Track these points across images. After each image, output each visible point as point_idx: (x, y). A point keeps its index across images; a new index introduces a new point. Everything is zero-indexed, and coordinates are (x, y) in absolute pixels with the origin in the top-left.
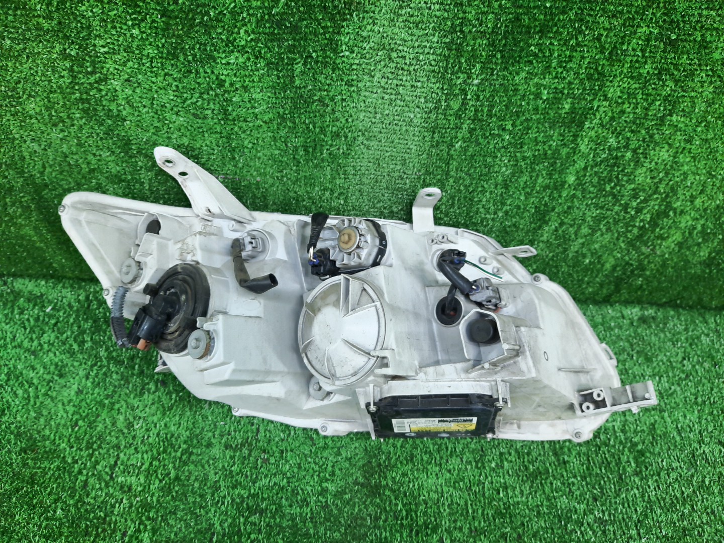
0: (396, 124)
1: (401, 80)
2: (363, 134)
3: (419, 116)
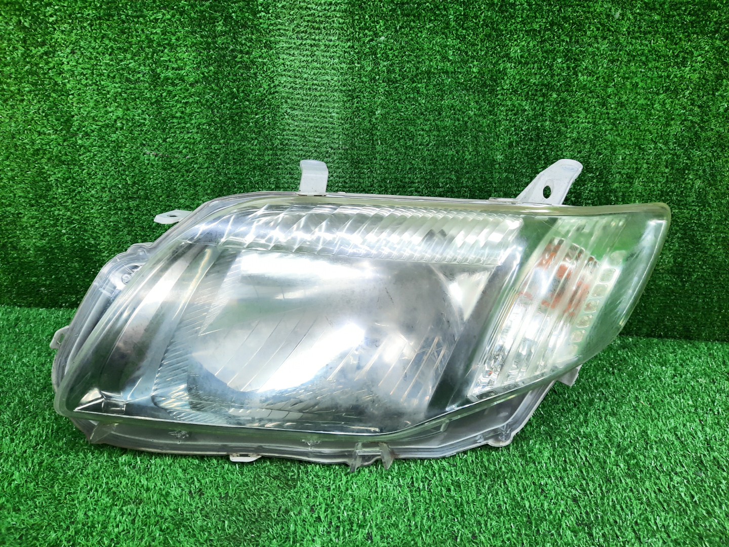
0: (316, 89)
1: (314, 40)
2: (286, 102)
3: (336, 78)
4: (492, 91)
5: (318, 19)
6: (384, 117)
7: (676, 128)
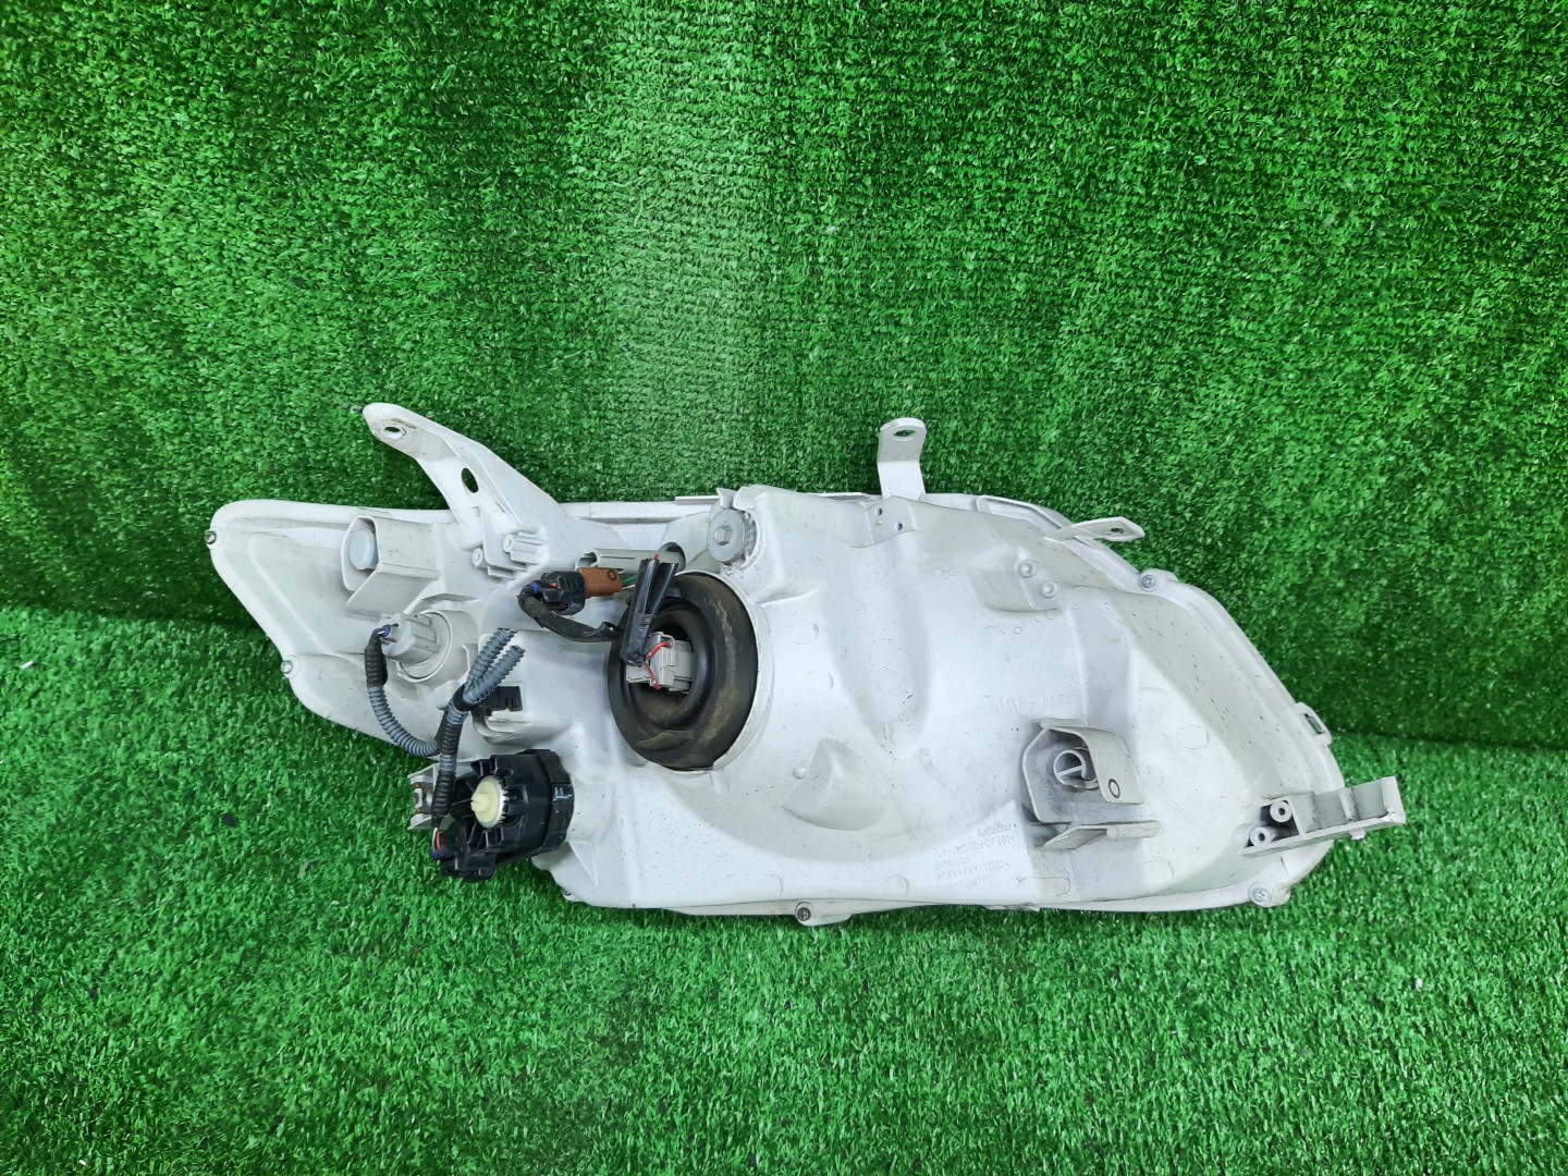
4: (1053, 325)
5: (697, 187)
6: (828, 363)
7: (1413, 413)
